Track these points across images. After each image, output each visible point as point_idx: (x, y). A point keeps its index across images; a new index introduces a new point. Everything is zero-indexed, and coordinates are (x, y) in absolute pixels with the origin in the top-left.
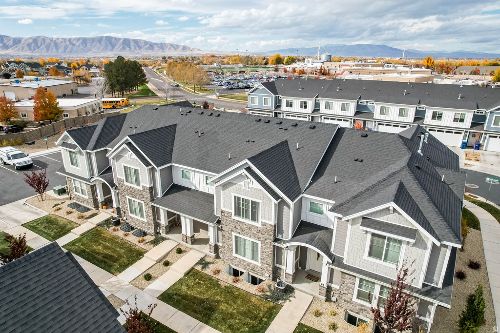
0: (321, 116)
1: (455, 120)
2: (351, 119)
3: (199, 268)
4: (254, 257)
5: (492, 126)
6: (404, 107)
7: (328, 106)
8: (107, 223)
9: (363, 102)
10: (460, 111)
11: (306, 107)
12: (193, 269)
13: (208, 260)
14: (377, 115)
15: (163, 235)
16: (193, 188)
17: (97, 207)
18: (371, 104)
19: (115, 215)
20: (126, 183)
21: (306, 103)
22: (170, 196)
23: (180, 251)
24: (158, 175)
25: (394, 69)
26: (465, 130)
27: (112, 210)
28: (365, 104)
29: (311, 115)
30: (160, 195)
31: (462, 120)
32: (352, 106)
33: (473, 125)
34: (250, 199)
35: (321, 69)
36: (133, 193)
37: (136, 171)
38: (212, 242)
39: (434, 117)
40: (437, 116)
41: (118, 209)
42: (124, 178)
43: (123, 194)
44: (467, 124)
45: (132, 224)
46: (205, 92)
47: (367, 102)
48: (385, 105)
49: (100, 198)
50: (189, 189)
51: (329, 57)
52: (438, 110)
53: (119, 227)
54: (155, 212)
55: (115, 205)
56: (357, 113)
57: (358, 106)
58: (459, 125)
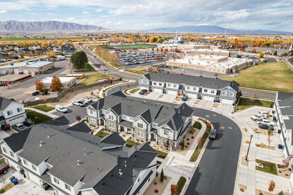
0: (167, 89)
1: (211, 92)
2: (177, 90)
4: (142, 136)
5: (222, 95)
7: (169, 85)
8: (103, 129)
9: (182, 84)
10: (213, 90)
11: (161, 85)
12: (128, 139)
13: (131, 137)
14: (186, 89)
15: (119, 132)
17: (98, 125)
18: (184, 85)
19: (105, 128)
20: (109, 119)
21: (161, 84)
22: (121, 123)
23: (124, 136)
24: (118, 118)
26: (215, 96)
27: (104, 126)
30: (119, 122)
31: (213, 93)
32: (178, 86)
33: (217, 94)
34: (141, 123)
35: (176, 49)
36: (111, 122)
37: (112, 117)
38: (132, 133)
39: (205, 91)
40: (206, 91)
41: (106, 126)
43: (108, 122)
44: (215, 94)
45: (110, 130)
46: (117, 67)
48: (189, 86)
49: (100, 123)
50: (126, 121)
51: (182, 39)
52: (206, 89)
53: (107, 131)
54: (117, 126)
55: (105, 125)
57: (180, 86)
58: (212, 94)
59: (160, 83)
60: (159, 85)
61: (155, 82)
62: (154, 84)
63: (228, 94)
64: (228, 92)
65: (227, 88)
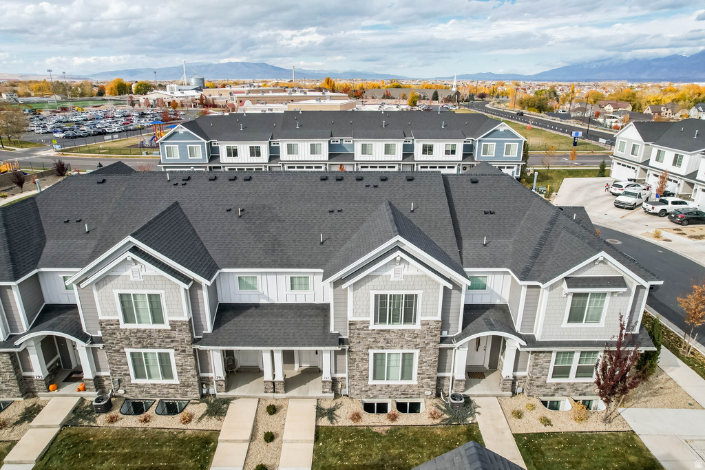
0: (283, 165)
1: (447, 152)
2: (326, 164)
3: (325, 422)
4: (406, 375)
5: (482, 155)
6: (390, 142)
7: (290, 150)
8: (80, 412)
9: (337, 140)
10: (451, 142)
11: (259, 154)
12: (317, 427)
13: (326, 405)
14: (359, 156)
15: (222, 395)
16: (263, 301)
17: (29, 393)
18: (346, 141)
19: (91, 396)
20: (123, 326)
21: (258, 148)
22: (228, 326)
23: (272, 410)
24: (204, 296)
25: (302, 94)
26: (458, 163)
27: (78, 385)
28: (339, 143)
29: (268, 165)
31: (453, 152)
32: (324, 146)
33: (465, 156)
34: (404, 292)
35: (201, 99)
36: (144, 339)
37: (154, 300)
38: (327, 375)
39: (424, 152)
40: (427, 150)
41: (98, 382)
42: (120, 317)
43: (117, 348)
44: (459, 156)
45: (139, 396)
47: (342, 140)
48: (367, 142)
50: (257, 306)
51: (201, 81)
52: (428, 142)
55: (88, 374)
56: (331, 156)
57: (331, 146)
58: (451, 158)
59: (255, 144)
60: (252, 154)
61: (232, 144)
62: (229, 155)
63: (499, 151)
64: (500, 144)
65: (495, 131)
